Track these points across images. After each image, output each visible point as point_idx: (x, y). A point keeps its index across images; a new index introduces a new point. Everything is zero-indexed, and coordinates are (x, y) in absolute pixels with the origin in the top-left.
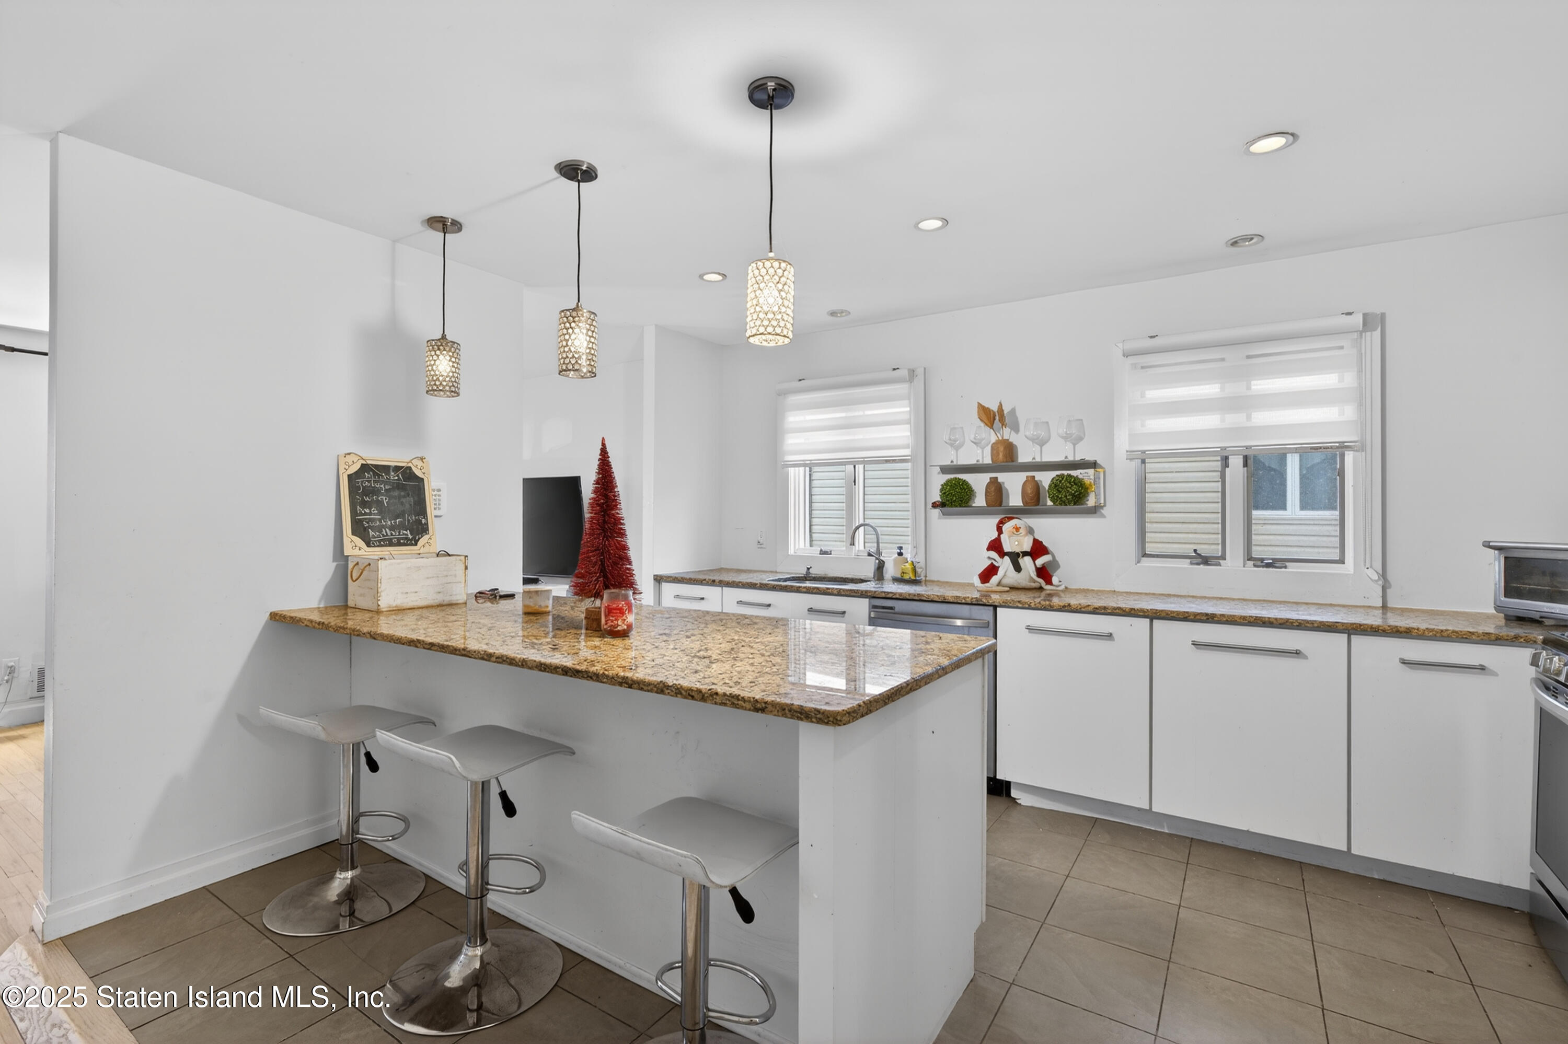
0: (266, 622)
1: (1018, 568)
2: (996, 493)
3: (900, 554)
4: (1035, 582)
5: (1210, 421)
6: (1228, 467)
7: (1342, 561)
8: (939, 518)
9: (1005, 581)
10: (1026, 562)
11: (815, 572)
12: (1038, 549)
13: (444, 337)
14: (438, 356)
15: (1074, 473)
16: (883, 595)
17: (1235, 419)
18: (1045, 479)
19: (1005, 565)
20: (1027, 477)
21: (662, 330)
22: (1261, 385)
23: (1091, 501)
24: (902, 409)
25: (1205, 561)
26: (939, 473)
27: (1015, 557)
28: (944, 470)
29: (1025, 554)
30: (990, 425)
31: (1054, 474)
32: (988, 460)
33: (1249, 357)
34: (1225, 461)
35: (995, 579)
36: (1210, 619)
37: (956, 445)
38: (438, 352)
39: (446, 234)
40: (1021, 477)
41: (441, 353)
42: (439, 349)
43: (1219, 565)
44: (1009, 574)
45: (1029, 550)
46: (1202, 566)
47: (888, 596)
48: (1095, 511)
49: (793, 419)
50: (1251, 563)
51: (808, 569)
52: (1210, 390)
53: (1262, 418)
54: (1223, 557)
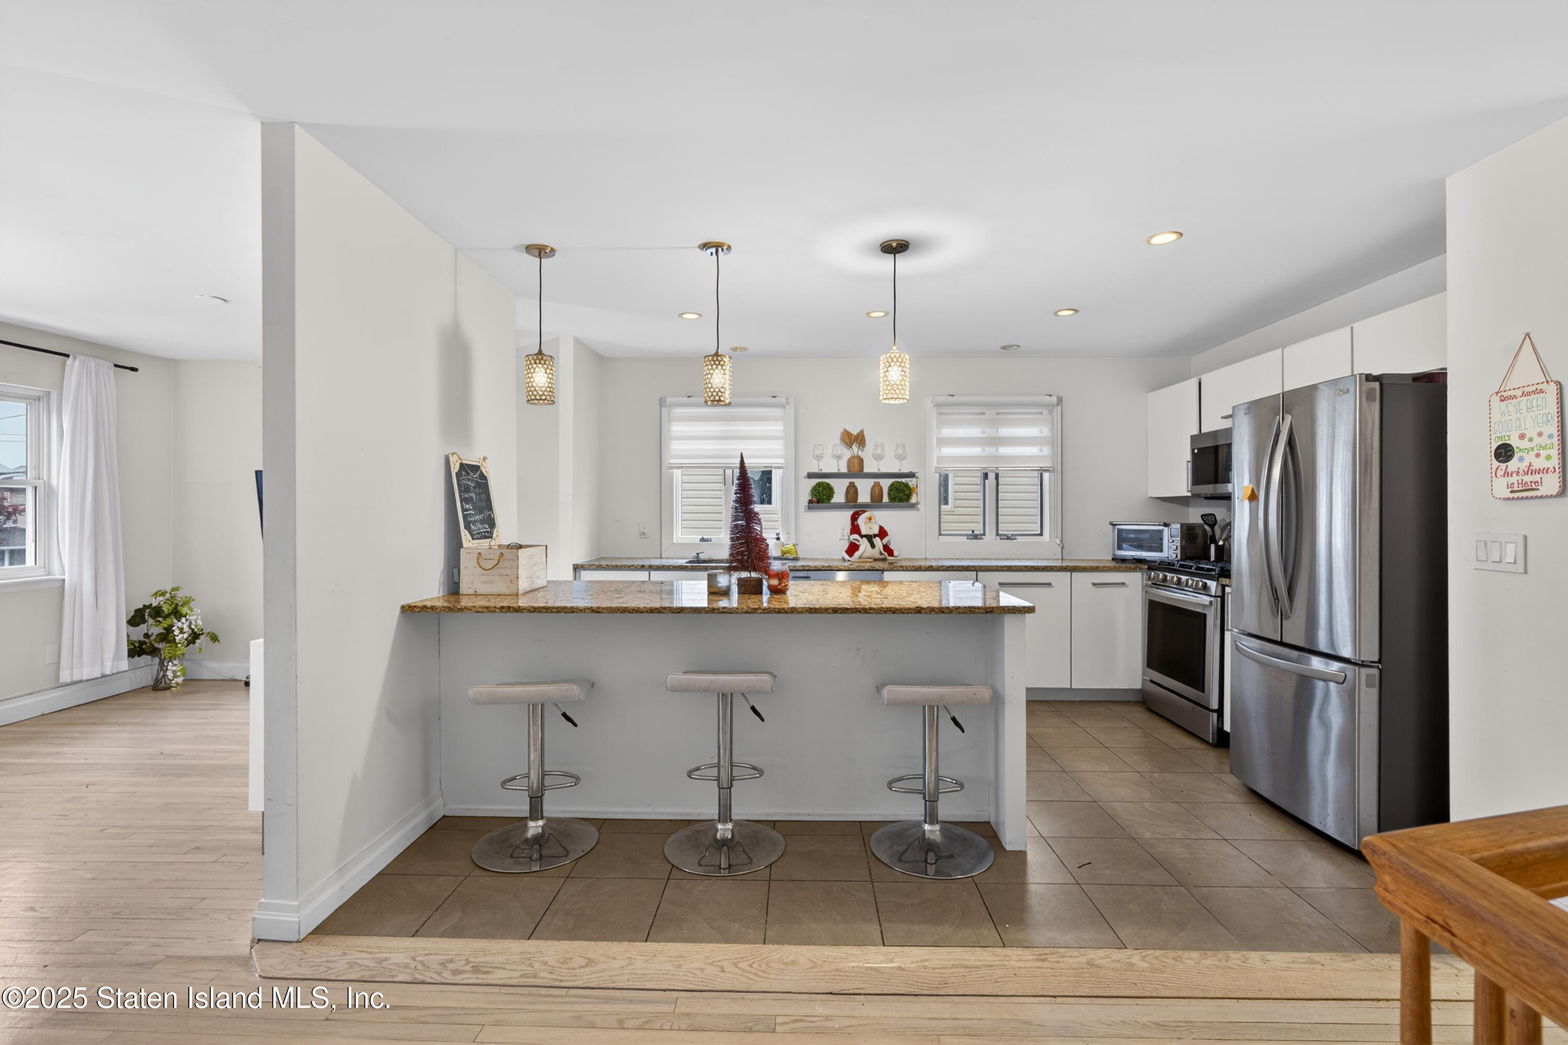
0: (399, 615)
1: (873, 546)
2: (852, 492)
3: (778, 539)
4: (881, 554)
5: (976, 451)
6: (987, 479)
7: (1041, 534)
8: (805, 511)
9: (866, 555)
10: (877, 541)
11: (702, 557)
12: (883, 533)
13: (540, 352)
14: (534, 369)
15: (904, 480)
16: (802, 568)
17: (989, 451)
18: (886, 484)
19: (864, 544)
20: (875, 482)
21: (578, 342)
22: (1005, 432)
23: (913, 500)
24: (777, 428)
25: (976, 537)
26: (805, 477)
27: (870, 538)
28: (811, 476)
29: (875, 536)
30: (849, 443)
31: (891, 481)
32: (844, 470)
33: (998, 414)
34: (986, 476)
35: (857, 554)
36: (1010, 569)
37: (819, 458)
38: (534, 366)
39: (542, 260)
40: (870, 482)
41: (537, 366)
42: (535, 363)
43: (982, 539)
44: (867, 550)
45: (877, 533)
46: (974, 540)
47: (806, 568)
48: (913, 506)
49: (677, 428)
50: (998, 537)
51: (698, 554)
52: (974, 432)
53: (1004, 450)
54: (984, 534)
